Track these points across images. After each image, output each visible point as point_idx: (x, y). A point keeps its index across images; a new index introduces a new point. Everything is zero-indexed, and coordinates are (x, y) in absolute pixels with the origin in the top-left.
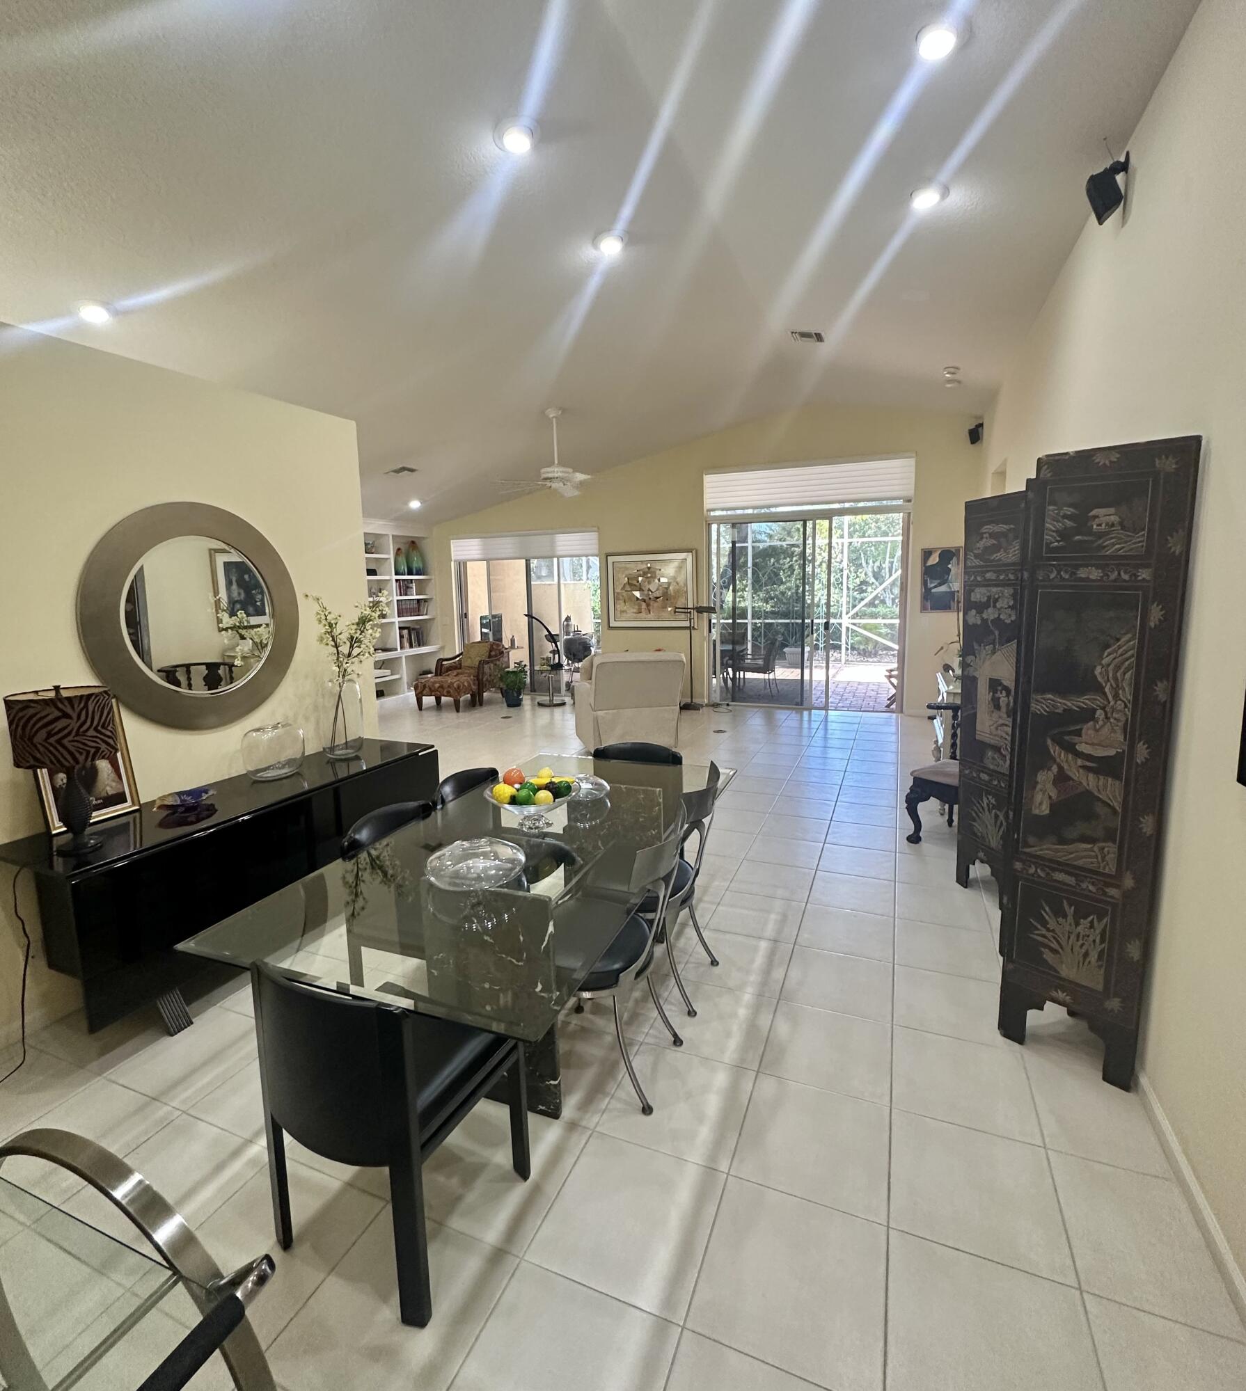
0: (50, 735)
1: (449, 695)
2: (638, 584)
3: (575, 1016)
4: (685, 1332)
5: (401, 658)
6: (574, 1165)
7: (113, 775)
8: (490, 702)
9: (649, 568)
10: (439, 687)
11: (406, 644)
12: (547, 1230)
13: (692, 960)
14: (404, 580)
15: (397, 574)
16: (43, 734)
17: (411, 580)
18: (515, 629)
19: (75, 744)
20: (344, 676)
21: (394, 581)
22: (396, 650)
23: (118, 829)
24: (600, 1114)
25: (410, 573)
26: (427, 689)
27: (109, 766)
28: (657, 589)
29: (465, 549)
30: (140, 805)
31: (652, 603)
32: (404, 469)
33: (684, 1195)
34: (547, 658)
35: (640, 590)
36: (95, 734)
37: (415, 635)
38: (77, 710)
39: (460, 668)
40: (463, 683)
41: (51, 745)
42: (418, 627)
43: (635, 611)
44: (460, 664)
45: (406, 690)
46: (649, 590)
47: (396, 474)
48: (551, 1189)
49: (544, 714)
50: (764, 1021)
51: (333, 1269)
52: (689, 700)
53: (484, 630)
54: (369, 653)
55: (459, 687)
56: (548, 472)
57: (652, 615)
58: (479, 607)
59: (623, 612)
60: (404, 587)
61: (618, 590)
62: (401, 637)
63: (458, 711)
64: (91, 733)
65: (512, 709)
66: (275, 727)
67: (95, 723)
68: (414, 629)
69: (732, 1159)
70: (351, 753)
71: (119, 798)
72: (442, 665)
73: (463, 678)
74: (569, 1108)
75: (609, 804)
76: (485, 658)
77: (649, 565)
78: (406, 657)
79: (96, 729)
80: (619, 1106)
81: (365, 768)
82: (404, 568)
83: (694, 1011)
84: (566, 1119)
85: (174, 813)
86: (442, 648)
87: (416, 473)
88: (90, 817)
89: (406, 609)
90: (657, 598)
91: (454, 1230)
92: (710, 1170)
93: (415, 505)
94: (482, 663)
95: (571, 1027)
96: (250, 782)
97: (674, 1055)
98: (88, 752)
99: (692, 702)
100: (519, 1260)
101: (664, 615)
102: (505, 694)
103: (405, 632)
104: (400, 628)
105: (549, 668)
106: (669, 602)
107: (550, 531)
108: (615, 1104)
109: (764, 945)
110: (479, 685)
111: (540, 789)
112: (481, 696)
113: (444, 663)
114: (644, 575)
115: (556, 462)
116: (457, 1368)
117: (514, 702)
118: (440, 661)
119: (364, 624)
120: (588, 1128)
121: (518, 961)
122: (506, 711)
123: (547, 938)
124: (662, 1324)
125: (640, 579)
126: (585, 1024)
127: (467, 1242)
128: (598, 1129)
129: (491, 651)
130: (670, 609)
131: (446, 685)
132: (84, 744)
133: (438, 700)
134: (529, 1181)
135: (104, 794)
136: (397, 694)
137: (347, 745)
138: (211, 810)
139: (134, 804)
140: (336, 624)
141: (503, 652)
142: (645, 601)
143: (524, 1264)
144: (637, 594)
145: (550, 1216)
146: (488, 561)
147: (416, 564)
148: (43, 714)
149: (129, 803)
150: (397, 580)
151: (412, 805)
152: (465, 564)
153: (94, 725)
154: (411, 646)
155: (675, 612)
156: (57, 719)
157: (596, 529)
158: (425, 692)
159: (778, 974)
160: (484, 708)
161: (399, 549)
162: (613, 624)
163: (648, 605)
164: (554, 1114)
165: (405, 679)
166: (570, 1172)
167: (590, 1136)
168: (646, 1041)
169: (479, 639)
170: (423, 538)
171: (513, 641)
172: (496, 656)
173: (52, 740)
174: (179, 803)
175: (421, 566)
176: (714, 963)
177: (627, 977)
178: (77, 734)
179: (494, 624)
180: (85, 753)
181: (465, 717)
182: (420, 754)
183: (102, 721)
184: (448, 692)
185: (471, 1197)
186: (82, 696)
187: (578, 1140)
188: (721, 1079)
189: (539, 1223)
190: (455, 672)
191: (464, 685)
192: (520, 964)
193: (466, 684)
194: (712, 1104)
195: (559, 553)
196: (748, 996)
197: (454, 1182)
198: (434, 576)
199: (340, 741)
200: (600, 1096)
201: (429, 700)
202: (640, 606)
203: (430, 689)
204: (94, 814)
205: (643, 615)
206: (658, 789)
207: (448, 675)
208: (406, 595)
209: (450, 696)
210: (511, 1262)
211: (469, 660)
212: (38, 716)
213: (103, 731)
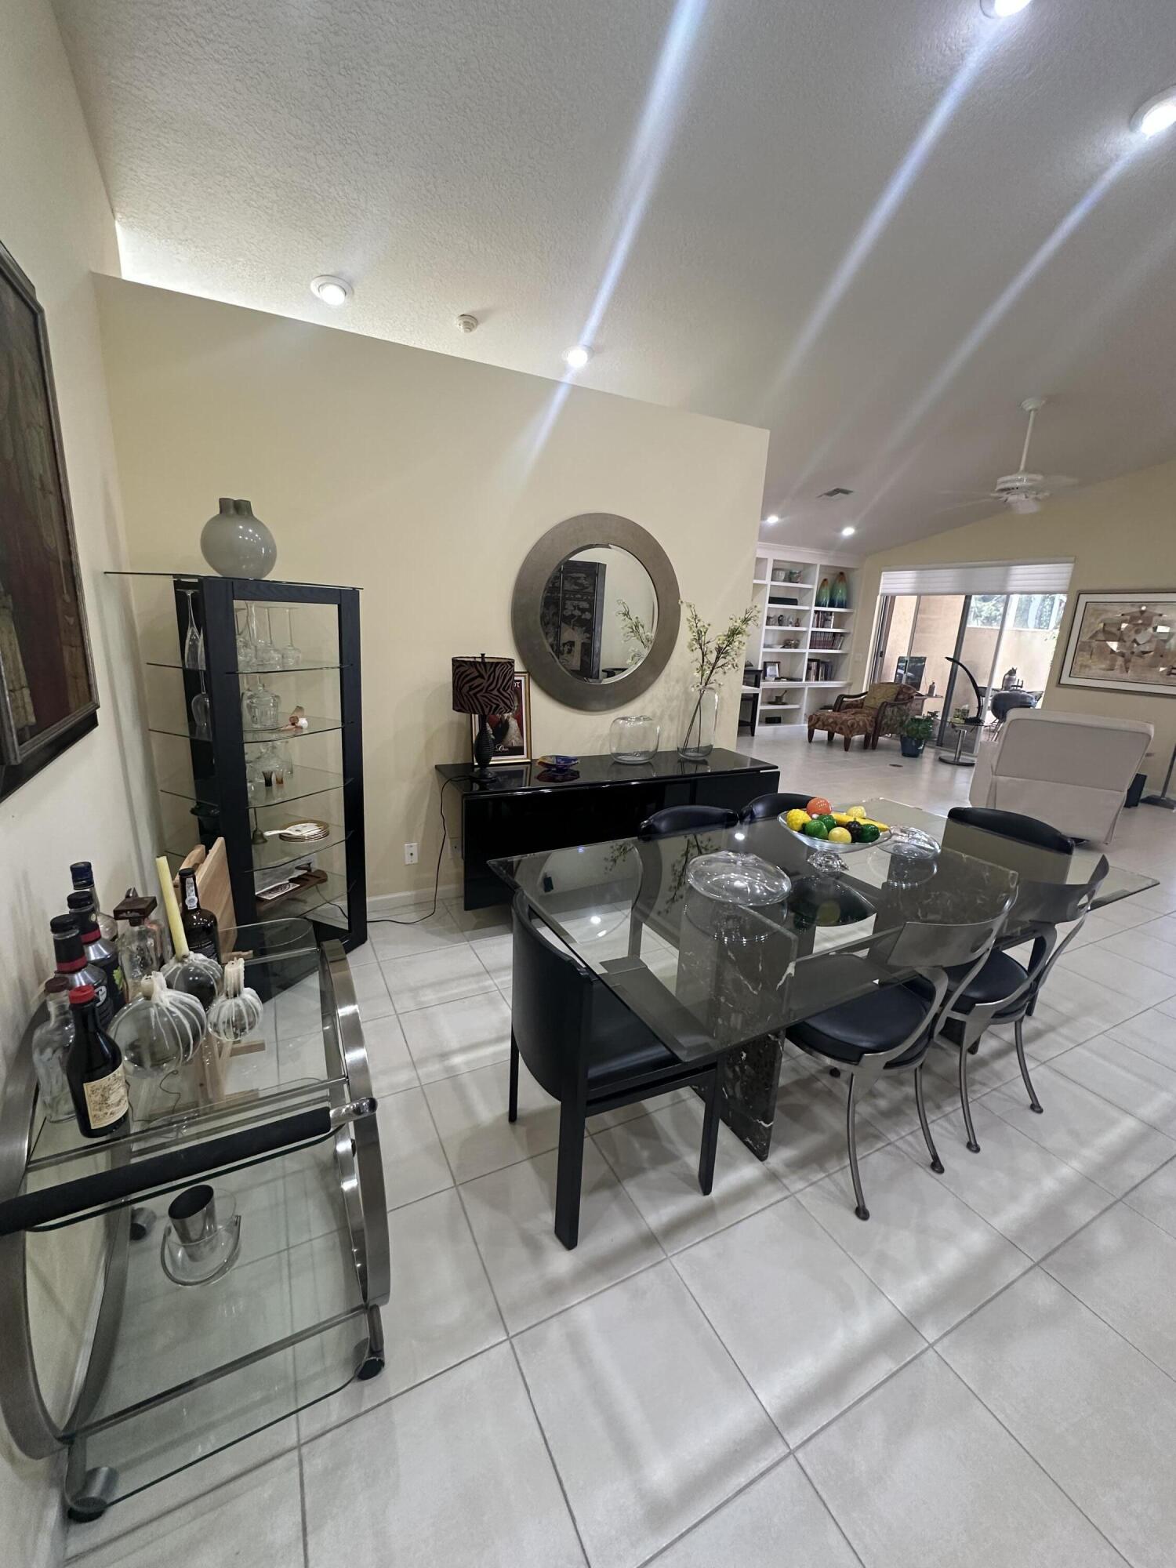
0: (471, 689)
1: (840, 732)
2: (1118, 633)
3: (828, 1076)
4: (791, 1461)
5: (803, 689)
6: (756, 1213)
7: (518, 732)
8: (887, 748)
9: (1142, 612)
10: (832, 722)
11: (813, 677)
12: (704, 1251)
13: (1003, 1089)
14: (824, 612)
15: (817, 605)
16: (467, 686)
17: (831, 612)
18: (936, 674)
19: (485, 699)
20: (706, 684)
21: (813, 612)
22: (801, 680)
23: (515, 774)
24: (806, 1184)
25: (832, 605)
26: (820, 723)
27: (517, 724)
28: (1149, 641)
29: (897, 582)
30: (531, 760)
31: (1134, 659)
32: (837, 491)
33: (863, 1325)
34: (964, 710)
35: (1120, 639)
36: (497, 694)
37: (824, 668)
38: (489, 673)
39: (862, 708)
40: (858, 722)
41: (470, 695)
42: (828, 661)
43: (1103, 666)
44: (863, 704)
45: (803, 721)
46: (1135, 641)
47: (828, 497)
48: (724, 1217)
49: (945, 771)
50: (1080, 1213)
51: (532, 1157)
52: (1159, 793)
53: (899, 671)
54: (733, 665)
55: (852, 726)
56: (1006, 482)
57: (1130, 675)
58: (898, 646)
59: (1086, 666)
60: (822, 619)
61: (1085, 638)
62: (809, 668)
63: (846, 750)
64: (495, 692)
65: (907, 759)
66: (638, 719)
67: (499, 685)
68: (823, 662)
69: (945, 1335)
70: (700, 756)
71: (519, 751)
72: (842, 701)
73: (859, 717)
74: (778, 1158)
75: (935, 870)
76: (890, 699)
77: (1144, 608)
78: (809, 688)
79: (498, 690)
80: (833, 1188)
81: (709, 771)
82: (826, 599)
83: (976, 1145)
84: (770, 1166)
85: (549, 770)
86: (850, 685)
87: (851, 495)
88: (490, 761)
89: (820, 641)
90: (1144, 653)
91: (627, 1193)
92: (909, 1324)
93: (848, 532)
94: (885, 705)
95: (819, 1085)
96: (614, 761)
97: (926, 1177)
98: (491, 706)
99: (1163, 794)
100: (665, 1257)
101: (1151, 676)
102: (903, 740)
103: (814, 664)
104: (809, 660)
105: (962, 721)
106: (1163, 660)
107: (1005, 562)
108: (827, 1183)
109: (1128, 1125)
110: (876, 728)
111: (840, 824)
112: (875, 740)
113: (845, 699)
114: (1132, 620)
115: (1022, 467)
116: (576, 1302)
117: (911, 750)
118: (842, 696)
119: (733, 636)
120: (788, 1189)
121: (754, 989)
122: (899, 759)
123: (784, 978)
124: (771, 1430)
125: (1124, 626)
126: (835, 1090)
127: (631, 1211)
128: (798, 1196)
129: (899, 694)
130: (1162, 669)
131: (839, 721)
132: (489, 700)
133: (831, 736)
134: (707, 1197)
135: (510, 745)
136: (791, 723)
137: (698, 750)
138: (576, 775)
139: (528, 758)
140: (705, 633)
141: (912, 697)
142: (1123, 655)
143: (667, 1264)
144: (1114, 645)
145: (711, 1241)
146: (919, 595)
147: (840, 595)
148: (468, 672)
149: (525, 756)
150: (816, 612)
151: (718, 811)
152: (893, 598)
153: (498, 687)
154: (817, 679)
155: (1170, 673)
156: (476, 677)
157: (1072, 559)
158: (817, 725)
159: (1136, 1170)
160: (876, 753)
161: (825, 580)
162: (1065, 680)
163: (1127, 661)
164: (761, 1155)
165: (804, 710)
166: (750, 1216)
167: (785, 1198)
168: (897, 1143)
169: (893, 681)
170: (853, 569)
171: (932, 688)
172: (903, 699)
173: (471, 693)
174: (555, 763)
175: (844, 598)
176: (1036, 1107)
177: (873, 1062)
178: (486, 692)
179: (915, 666)
180: (489, 706)
181: (853, 756)
182: (761, 771)
183: (504, 684)
184: (841, 729)
185: (652, 1176)
186: (493, 663)
187: (772, 1194)
188: (976, 1240)
189: (697, 1240)
190: (854, 710)
191: (858, 725)
192: (755, 992)
193: (861, 723)
194: (949, 1261)
195: (1010, 589)
196: (1069, 1170)
197: (645, 1154)
198: (857, 610)
199: (692, 744)
200: (815, 1166)
201: (821, 734)
202: (1114, 661)
203: (823, 723)
204: (493, 758)
205: (1117, 673)
206: (1012, 872)
207: (846, 713)
208: (823, 627)
209: (842, 734)
210: (657, 1254)
211: (873, 700)
212: (466, 673)
213: (503, 692)
